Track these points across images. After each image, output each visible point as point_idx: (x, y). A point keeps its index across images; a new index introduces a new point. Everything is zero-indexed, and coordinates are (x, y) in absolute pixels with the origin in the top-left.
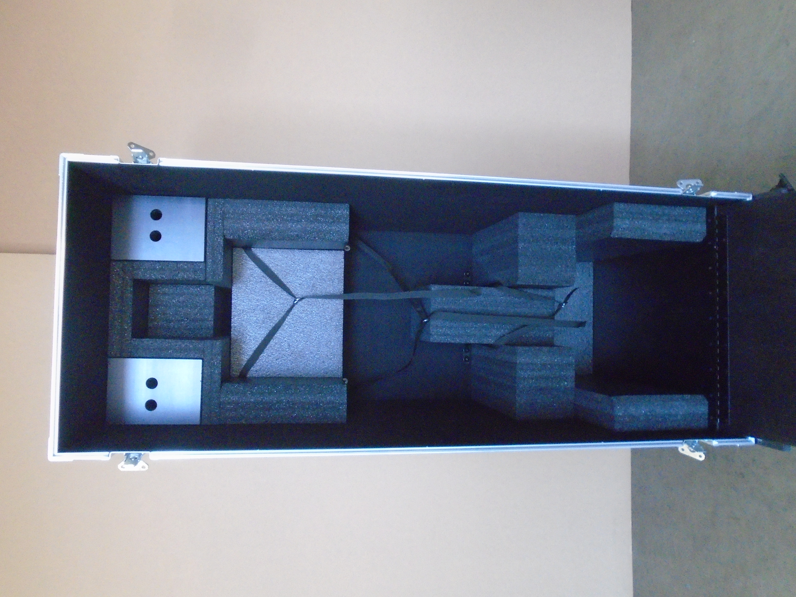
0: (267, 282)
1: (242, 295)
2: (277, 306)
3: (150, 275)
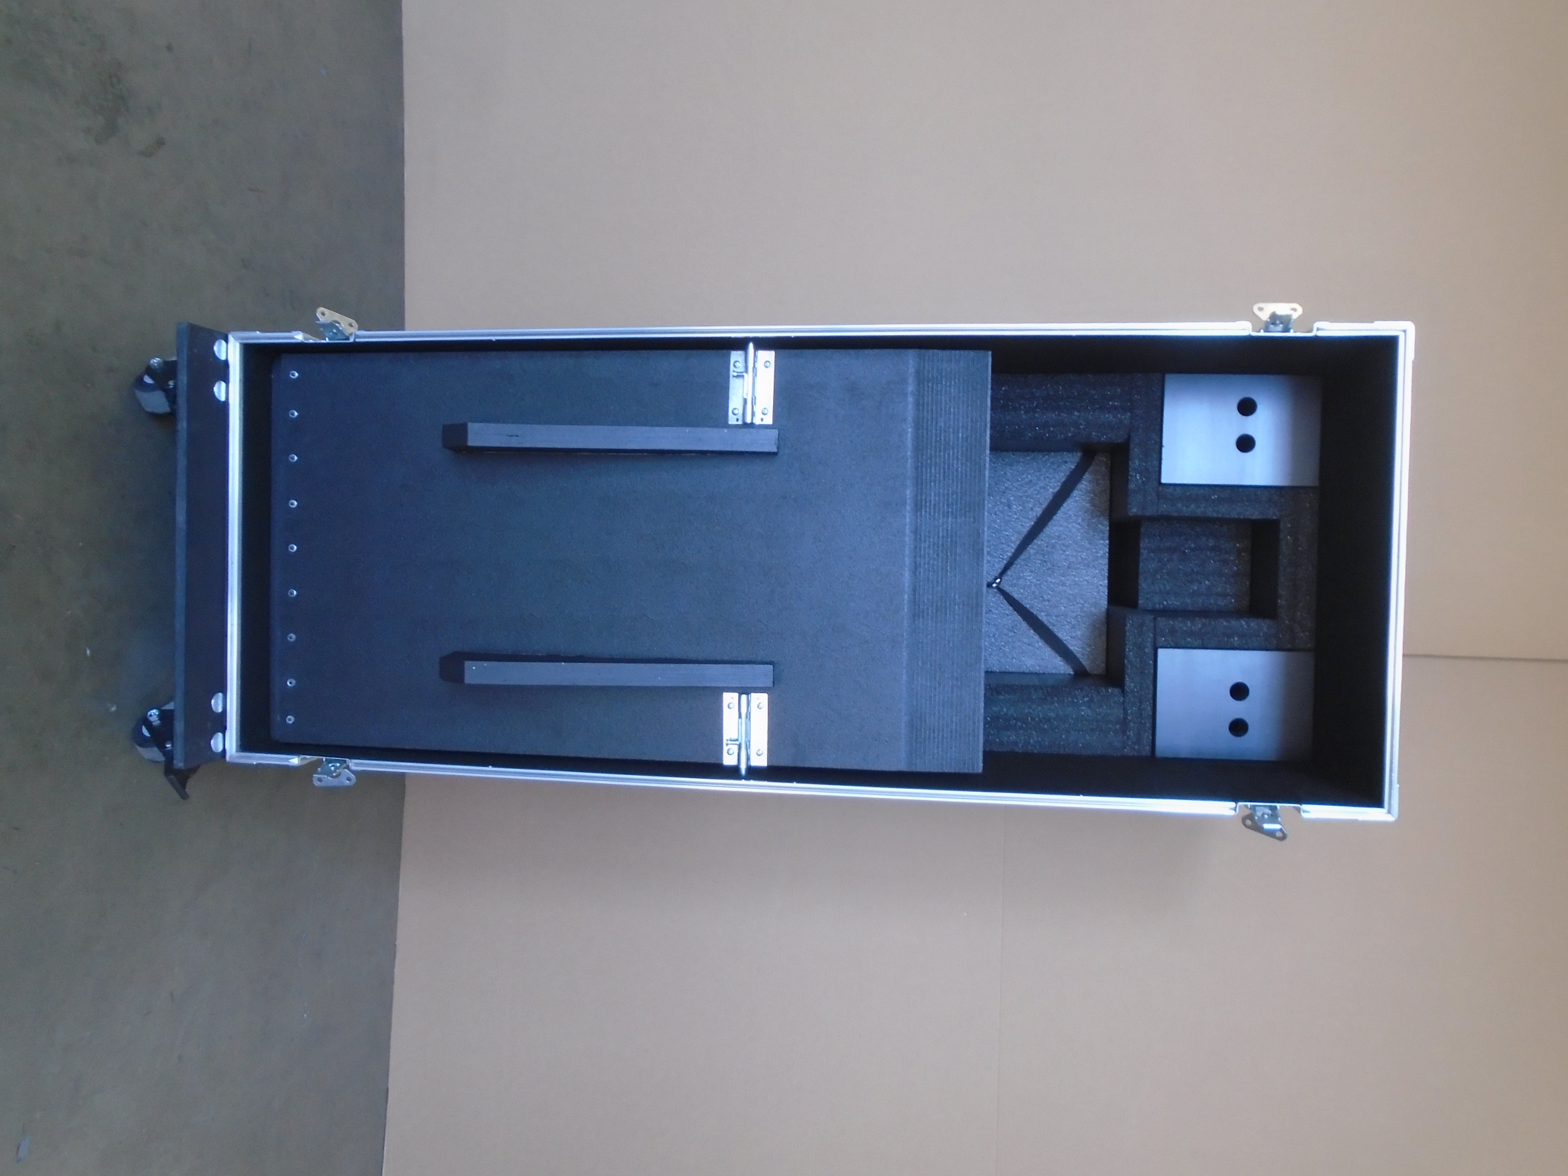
0: (1047, 615)
1: (1090, 593)
2: (1029, 574)
3: (1248, 625)
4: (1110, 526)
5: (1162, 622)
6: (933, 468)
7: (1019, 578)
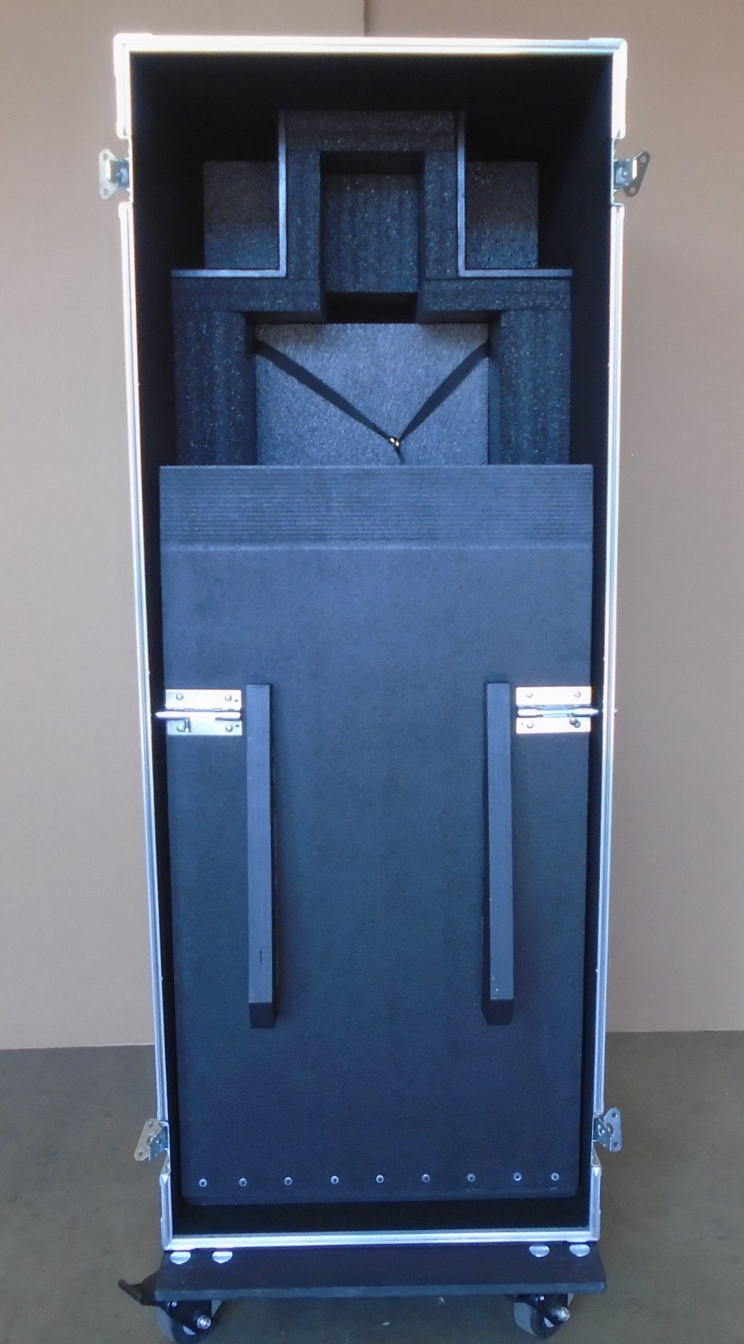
0: (428, 387)
1: (403, 341)
2: (385, 407)
4: (332, 322)
5: (431, 272)
6: (282, 524)
7: (389, 418)
